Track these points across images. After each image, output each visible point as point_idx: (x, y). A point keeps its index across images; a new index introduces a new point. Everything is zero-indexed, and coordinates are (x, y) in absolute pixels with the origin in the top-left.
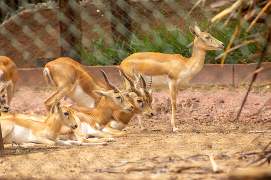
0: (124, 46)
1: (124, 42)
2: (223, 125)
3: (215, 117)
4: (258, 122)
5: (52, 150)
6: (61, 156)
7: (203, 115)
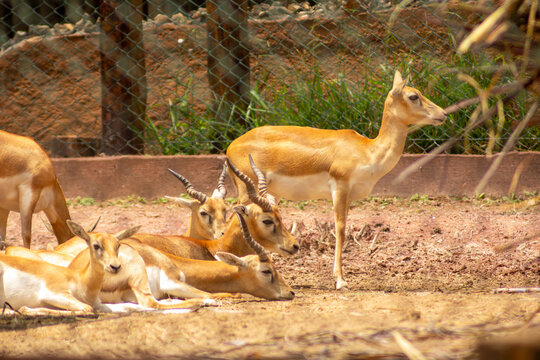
0: (235, 114)
1: (234, 106)
2: (440, 279)
3: (423, 262)
4: (513, 273)
5: (86, 320)
6: (105, 332)
7: (398, 258)
